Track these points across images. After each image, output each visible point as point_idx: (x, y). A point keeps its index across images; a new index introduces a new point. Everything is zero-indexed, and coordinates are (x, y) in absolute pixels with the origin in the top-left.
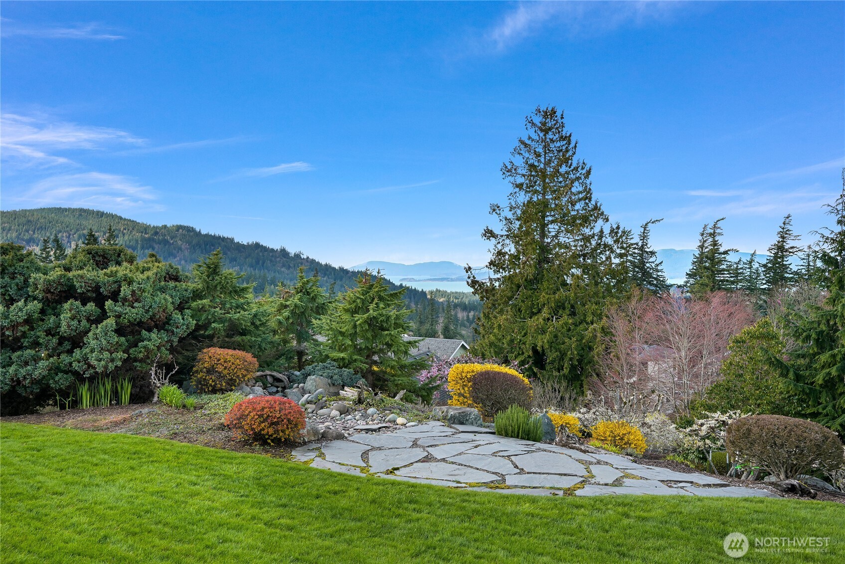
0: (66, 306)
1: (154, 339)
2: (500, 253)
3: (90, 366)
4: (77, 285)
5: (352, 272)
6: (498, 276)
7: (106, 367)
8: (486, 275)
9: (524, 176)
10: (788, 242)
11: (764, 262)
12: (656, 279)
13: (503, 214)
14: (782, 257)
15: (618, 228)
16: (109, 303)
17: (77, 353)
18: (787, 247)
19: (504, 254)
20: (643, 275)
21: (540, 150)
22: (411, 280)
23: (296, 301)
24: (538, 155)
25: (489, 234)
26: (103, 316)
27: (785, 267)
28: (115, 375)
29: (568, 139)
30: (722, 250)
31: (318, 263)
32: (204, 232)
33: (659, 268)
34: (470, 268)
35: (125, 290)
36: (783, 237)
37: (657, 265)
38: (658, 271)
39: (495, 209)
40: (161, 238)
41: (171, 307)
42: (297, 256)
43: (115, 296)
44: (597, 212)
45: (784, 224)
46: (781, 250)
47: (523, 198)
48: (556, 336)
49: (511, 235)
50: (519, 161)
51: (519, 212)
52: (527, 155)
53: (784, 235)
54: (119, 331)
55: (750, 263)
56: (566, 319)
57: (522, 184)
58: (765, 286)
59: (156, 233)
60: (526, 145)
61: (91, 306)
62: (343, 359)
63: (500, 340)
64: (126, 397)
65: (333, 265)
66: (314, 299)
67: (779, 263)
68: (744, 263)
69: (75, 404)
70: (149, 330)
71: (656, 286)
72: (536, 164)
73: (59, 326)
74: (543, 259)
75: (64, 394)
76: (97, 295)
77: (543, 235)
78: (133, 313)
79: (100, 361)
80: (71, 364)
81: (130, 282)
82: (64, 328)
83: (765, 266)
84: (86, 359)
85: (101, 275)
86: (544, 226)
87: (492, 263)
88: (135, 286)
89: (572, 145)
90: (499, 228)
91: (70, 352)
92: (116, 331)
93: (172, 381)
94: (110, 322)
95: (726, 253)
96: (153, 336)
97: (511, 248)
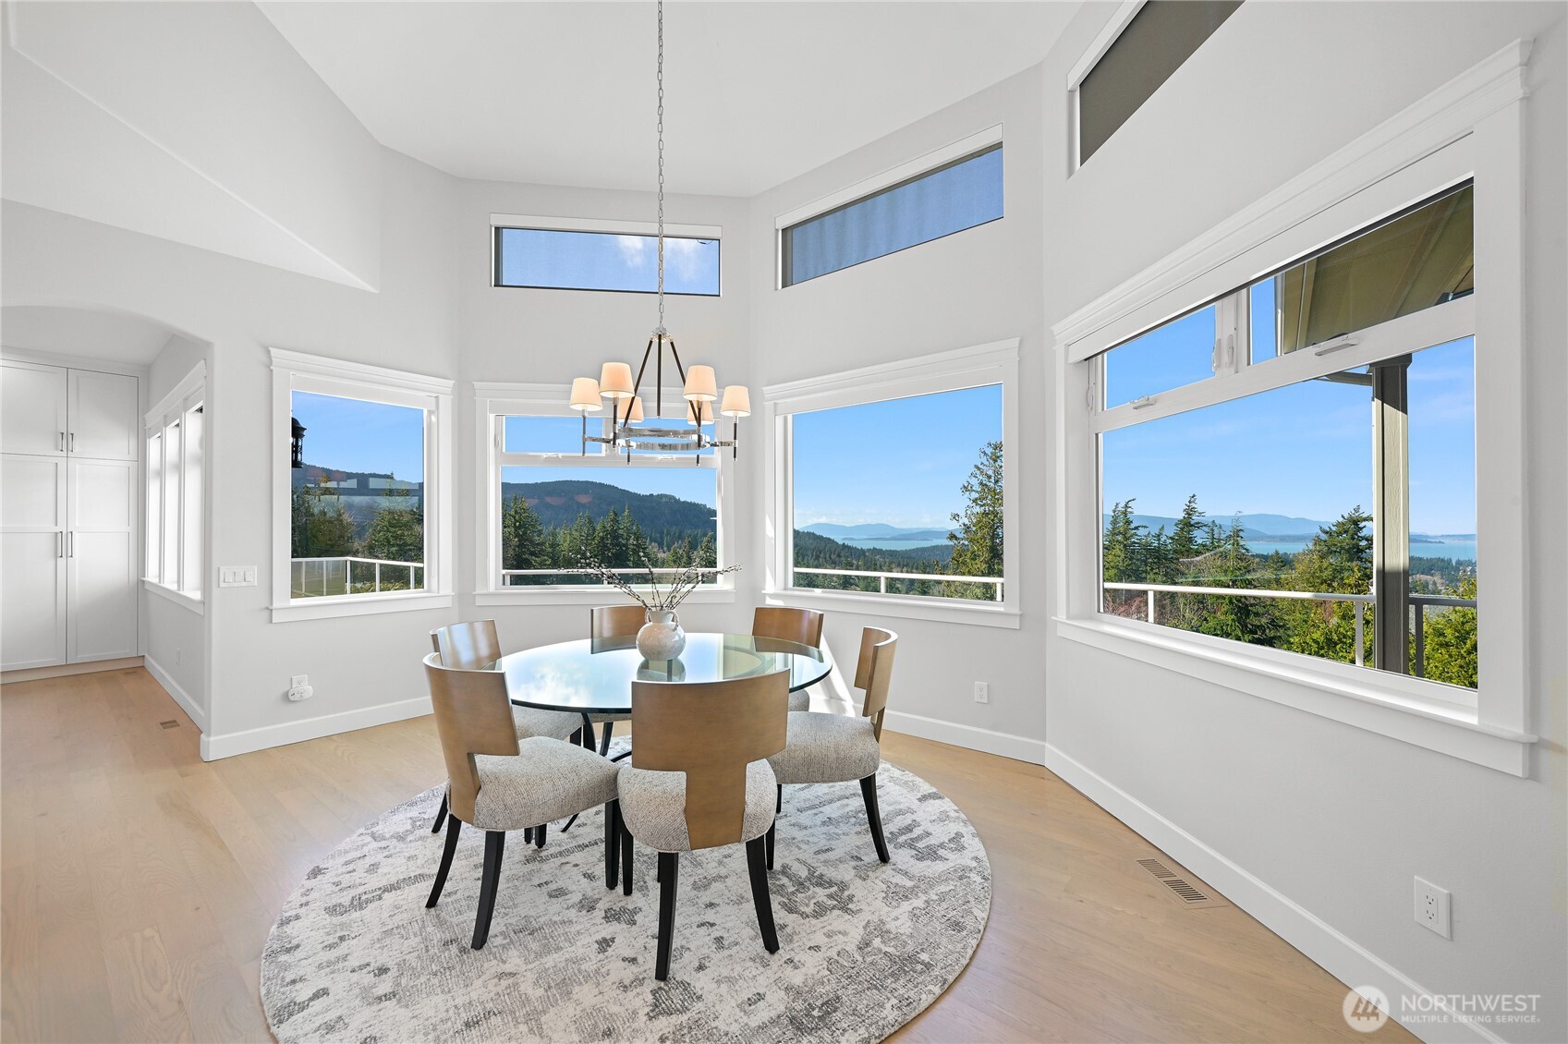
5: (803, 533)
9: (977, 492)
10: (1194, 518)
11: (1172, 535)
13: (962, 522)
14: (1188, 531)
18: (1192, 522)
21: (990, 473)
22: (851, 539)
27: (1190, 540)
30: (1132, 526)
32: (682, 500)
36: (1189, 514)
45: (1190, 502)
46: (1187, 525)
47: (977, 509)
50: (974, 482)
52: (981, 478)
55: (1159, 536)
57: (976, 499)
60: (979, 469)
67: (1185, 537)
68: (1153, 537)
83: (1171, 538)
95: (1136, 528)
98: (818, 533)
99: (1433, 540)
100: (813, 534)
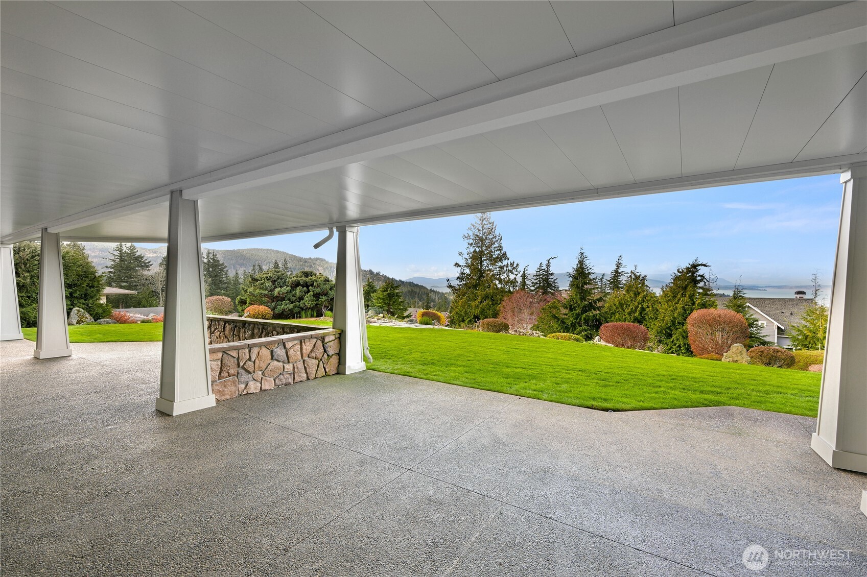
0: (298, 288)
1: (324, 298)
2: (462, 273)
3: (305, 305)
4: (301, 282)
5: (406, 282)
6: (461, 283)
7: (310, 306)
8: (455, 283)
9: (473, 240)
10: (621, 269)
11: (609, 279)
12: (554, 287)
13: (464, 257)
14: (618, 277)
15: (514, 263)
16: (310, 287)
17: (302, 302)
18: (620, 271)
19: (464, 274)
20: (548, 285)
21: (480, 228)
23: (366, 288)
24: (479, 230)
25: (457, 265)
26: (308, 292)
27: (619, 282)
28: (312, 309)
29: (492, 224)
31: (388, 277)
33: (556, 281)
34: (449, 280)
35: (315, 284)
36: (618, 266)
37: (555, 280)
38: (555, 283)
39: (460, 254)
40: (308, 264)
41: (328, 289)
42: (378, 274)
43: (312, 285)
44: (504, 256)
45: (619, 260)
46: (617, 273)
47: (472, 250)
48: (484, 310)
49: (468, 266)
50: (471, 233)
51: (471, 256)
52: (474, 231)
53: (619, 265)
54: (314, 296)
55: (602, 279)
56: (489, 302)
57: (472, 244)
58: (609, 291)
59: (306, 262)
60: (474, 226)
61: (305, 288)
62: (380, 306)
63: (461, 311)
64: (315, 315)
65: (396, 279)
66: (372, 288)
67: (616, 280)
68: (599, 279)
69: (300, 317)
70: (322, 296)
71: (554, 290)
72: (478, 234)
73: (296, 294)
74: (481, 276)
75: (297, 313)
76: (306, 285)
77: (481, 266)
78: (318, 290)
79: (308, 304)
80: (300, 305)
81: (317, 281)
82: (298, 294)
83: (609, 281)
84: (304, 303)
85: (307, 279)
86: (482, 262)
87: (458, 278)
88: (318, 283)
89: (494, 226)
90: (462, 263)
91: (299, 302)
92: (313, 296)
93: (329, 310)
94: (311, 293)
96: (323, 297)
97: (467, 271)
98: (415, 283)
99: (761, 289)
100: (413, 283)
